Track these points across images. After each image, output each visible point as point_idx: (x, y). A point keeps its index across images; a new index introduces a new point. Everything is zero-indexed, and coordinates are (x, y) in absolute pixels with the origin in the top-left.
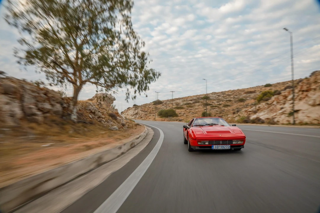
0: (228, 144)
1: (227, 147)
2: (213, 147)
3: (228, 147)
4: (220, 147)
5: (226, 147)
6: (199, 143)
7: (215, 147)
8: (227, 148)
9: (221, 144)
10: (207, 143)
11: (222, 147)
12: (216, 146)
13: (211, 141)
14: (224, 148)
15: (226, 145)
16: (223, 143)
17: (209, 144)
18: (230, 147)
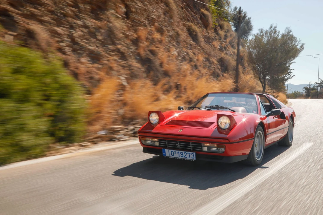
1: (190, 156)
2: (165, 153)
3: (191, 156)
4: (177, 154)
6: (144, 142)
7: (168, 153)
8: (191, 158)
9: (179, 147)
10: (157, 144)
11: (180, 155)
12: (170, 151)
13: (161, 140)
14: (185, 157)
15: (187, 152)
16: (181, 147)
17: (160, 146)
18: (195, 156)
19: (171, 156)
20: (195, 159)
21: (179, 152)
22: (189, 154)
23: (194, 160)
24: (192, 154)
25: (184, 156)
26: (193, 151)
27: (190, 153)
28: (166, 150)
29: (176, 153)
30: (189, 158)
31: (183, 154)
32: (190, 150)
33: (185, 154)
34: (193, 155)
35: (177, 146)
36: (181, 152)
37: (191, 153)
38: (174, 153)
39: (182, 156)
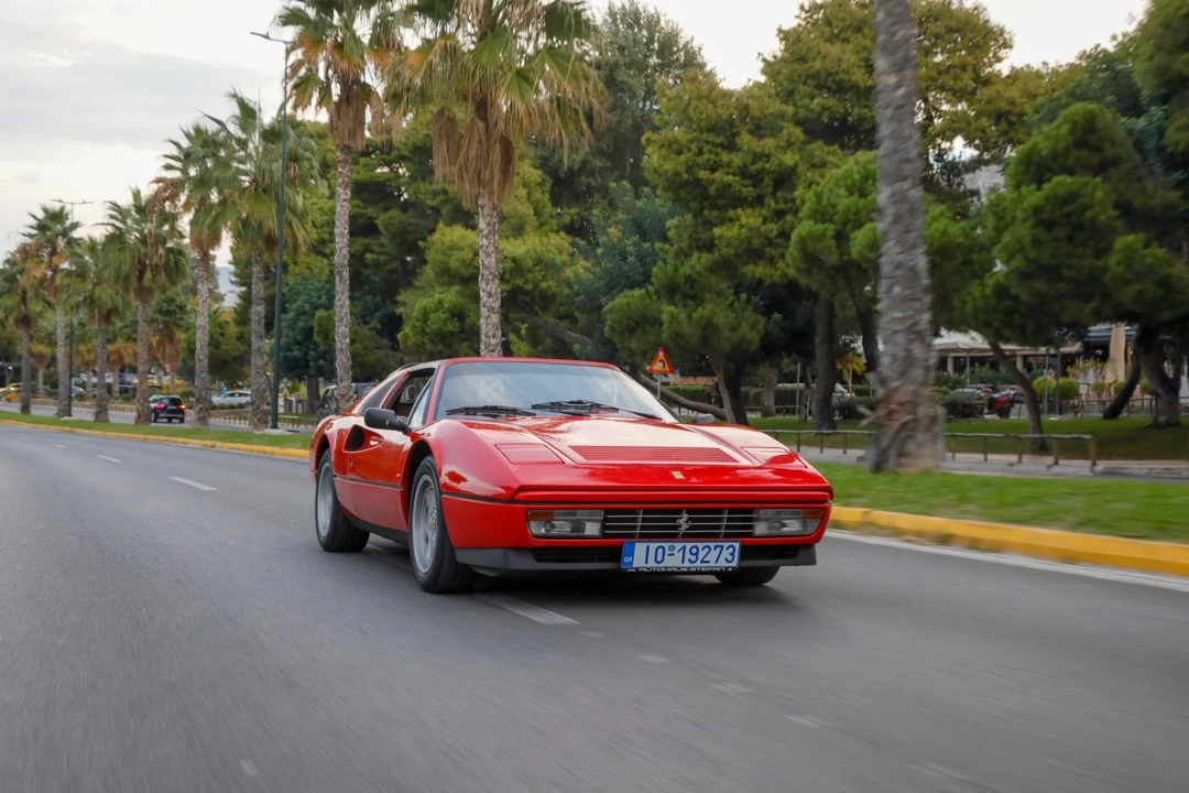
0: (728, 537)
1: (722, 556)
2: (632, 555)
3: (726, 554)
4: (674, 557)
5: (714, 554)
6: (537, 528)
7: (642, 556)
8: (722, 563)
9: (682, 530)
10: (592, 529)
11: (688, 555)
12: (653, 546)
13: (617, 513)
14: (702, 561)
15: (712, 545)
16: (693, 527)
17: (604, 536)
18: (736, 554)
19: (652, 564)
20: (735, 564)
21: (684, 548)
22: (719, 549)
23: (732, 568)
24: (727, 548)
25: (700, 558)
27: (722, 547)
28: (637, 545)
29: (675, 552)
30: (717, 561)
31: (697, 554)
32: (723, 537)
33: (707, 550)
34: (731, 550)
35: (680, 526)
36: (692, 548)
37: (726, 545)
38: (667, 552)
39: (693, 558)
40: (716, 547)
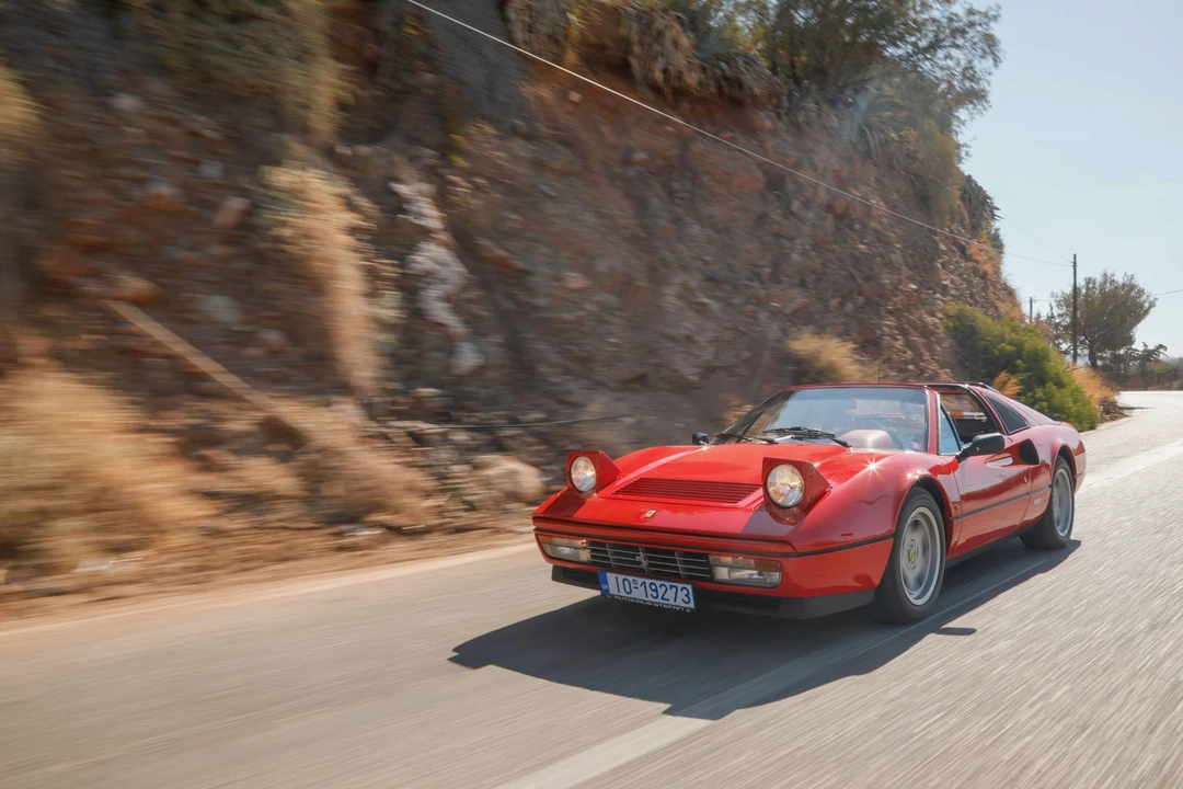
0: (686, 579)
1: (679, 596)
2: (607, 583)
3: (681, 595)
4: (639, 590)
5: (671, 594)
7: (615, 586)
8: (680, 603)
9: (642, 567)
10: (585, 556)
11: (649, 591)
12: (621, 577)
13: (595, 545)
14: (662, 598)
15: (668, 584)
16: (651, 565)
17: (594, 564)
18: (691, 596)
19: (623, 593)
20: (692, 605)
21: (644, 583)
22: (674, 589)
23: (691, 609)
24: (682, 590)
25: (660, 595)
26: (688, 580)
27: (677, 587)
28: (608, 574)
29: (638, 586)
30: (675, 601)
31: (656, 590)
32: (676, 578)
33: (664, 589)
34: (685, 592)
35: (640, 563)
36: (651, 584)
37: (680, 586)
38: (633, 585)
39: (654, 594)
40: (671, 587)
